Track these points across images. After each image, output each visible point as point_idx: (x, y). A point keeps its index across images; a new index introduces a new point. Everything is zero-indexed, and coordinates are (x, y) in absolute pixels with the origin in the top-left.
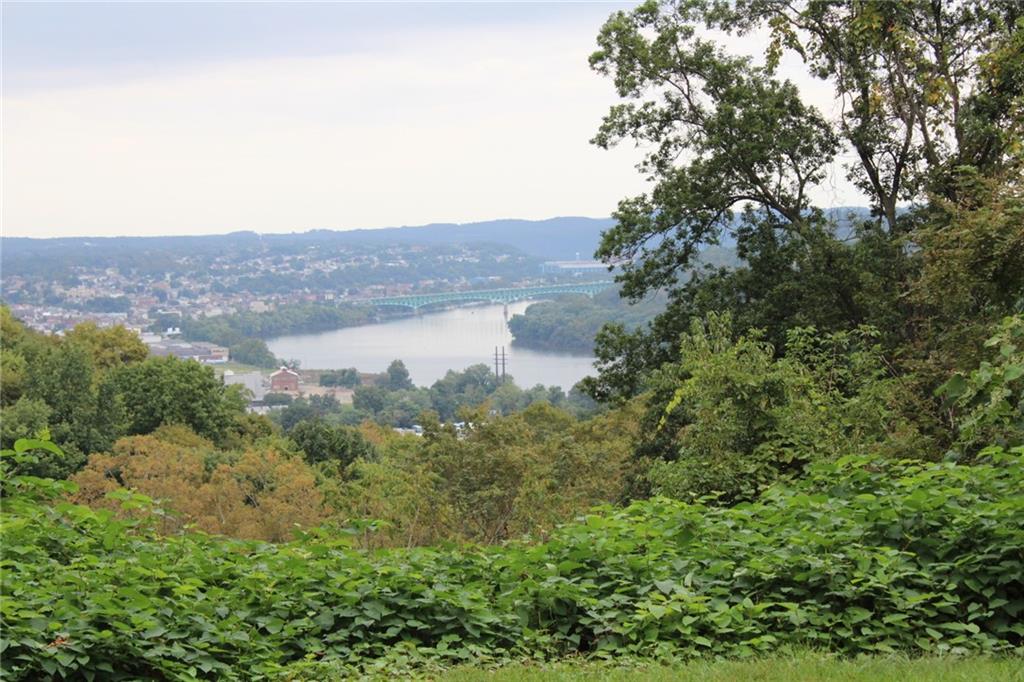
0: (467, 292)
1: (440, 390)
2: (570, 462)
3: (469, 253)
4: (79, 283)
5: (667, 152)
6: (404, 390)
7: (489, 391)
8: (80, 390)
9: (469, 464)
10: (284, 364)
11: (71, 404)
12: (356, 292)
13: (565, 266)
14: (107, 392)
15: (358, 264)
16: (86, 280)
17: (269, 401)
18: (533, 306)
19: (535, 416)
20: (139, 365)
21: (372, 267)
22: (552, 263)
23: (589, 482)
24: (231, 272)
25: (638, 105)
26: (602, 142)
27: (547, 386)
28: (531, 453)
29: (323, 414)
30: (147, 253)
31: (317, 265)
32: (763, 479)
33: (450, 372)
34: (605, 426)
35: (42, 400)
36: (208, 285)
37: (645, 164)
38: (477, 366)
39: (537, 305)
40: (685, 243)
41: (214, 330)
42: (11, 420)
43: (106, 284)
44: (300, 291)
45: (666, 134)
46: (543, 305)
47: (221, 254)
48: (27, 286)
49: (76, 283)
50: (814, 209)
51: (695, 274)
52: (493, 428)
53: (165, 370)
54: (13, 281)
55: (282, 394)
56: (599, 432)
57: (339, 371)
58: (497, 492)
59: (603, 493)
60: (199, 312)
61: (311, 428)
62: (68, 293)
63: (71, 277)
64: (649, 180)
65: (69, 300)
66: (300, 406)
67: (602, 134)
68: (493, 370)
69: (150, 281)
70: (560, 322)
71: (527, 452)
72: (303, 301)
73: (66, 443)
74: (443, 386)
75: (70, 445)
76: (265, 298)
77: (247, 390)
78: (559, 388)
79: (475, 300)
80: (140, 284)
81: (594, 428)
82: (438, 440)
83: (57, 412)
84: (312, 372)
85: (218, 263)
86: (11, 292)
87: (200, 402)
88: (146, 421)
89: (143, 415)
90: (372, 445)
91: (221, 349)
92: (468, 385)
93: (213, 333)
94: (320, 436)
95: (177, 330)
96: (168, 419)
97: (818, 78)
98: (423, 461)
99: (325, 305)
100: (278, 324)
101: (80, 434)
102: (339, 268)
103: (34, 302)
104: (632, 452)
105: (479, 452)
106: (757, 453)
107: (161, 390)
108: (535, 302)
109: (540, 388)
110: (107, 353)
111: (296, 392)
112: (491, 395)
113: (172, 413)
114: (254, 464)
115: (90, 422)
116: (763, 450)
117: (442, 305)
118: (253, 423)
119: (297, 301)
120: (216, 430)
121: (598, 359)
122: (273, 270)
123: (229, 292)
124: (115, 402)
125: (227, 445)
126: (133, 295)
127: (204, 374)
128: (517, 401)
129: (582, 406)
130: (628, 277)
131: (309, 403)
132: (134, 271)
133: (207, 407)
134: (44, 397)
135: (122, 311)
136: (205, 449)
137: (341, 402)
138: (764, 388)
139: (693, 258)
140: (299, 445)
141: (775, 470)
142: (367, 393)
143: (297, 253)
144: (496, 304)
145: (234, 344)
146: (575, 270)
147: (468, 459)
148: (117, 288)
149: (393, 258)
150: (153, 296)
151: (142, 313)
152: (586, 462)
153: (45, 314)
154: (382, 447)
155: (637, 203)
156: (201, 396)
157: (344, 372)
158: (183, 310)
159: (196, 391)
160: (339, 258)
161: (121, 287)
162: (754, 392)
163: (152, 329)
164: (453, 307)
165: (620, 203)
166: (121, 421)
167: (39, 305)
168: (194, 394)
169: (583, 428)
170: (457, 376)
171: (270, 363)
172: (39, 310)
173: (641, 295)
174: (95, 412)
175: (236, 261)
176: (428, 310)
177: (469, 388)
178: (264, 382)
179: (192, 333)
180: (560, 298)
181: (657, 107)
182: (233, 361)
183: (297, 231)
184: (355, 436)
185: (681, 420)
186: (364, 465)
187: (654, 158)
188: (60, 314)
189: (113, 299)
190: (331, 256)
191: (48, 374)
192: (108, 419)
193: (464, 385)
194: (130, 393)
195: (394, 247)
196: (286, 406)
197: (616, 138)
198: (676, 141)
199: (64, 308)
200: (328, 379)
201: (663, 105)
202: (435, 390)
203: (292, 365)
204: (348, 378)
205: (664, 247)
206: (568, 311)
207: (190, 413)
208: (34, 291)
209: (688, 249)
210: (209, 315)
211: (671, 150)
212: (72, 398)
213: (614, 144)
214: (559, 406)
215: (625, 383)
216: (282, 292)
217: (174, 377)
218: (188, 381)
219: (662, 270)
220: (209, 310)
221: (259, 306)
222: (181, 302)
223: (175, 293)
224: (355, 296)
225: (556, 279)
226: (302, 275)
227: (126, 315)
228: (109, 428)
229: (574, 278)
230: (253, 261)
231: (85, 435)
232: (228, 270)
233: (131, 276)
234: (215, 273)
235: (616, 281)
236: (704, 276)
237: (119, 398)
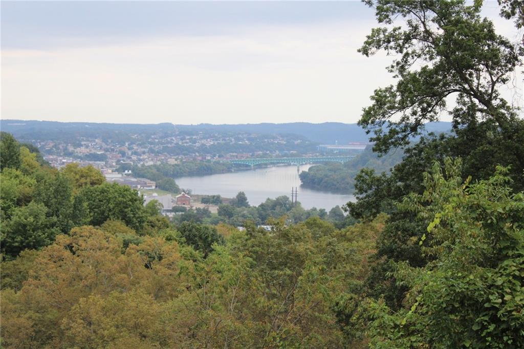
0: (280, 158)
1: (262, 208)
2: (334, 254)
3: (281, 139)
4: (82, 146)
5: (407, 60)
6: (244, 207)
7: (288, 210)
8: (64, 199)
9: (272, 252)
10: (184, 191)
11: (59, 207)
12: (222, 156)
13: (330, 147)
14: (79, 201)
15: (224, 142)
16: (85, 144)
17: (175, 210)
18: (312, 167)
19: (312, 224)
20: (98, 187)
21: (231, 143)
22: (323, 146)
23: (345, 267)
24: (159, 143)
25: (390, 28)
26: (365, 51)
27: (318, 209)
28: (310, 247)
29: (202, 218)
30: (117, 132)
31: (203, 142)
32: (508, 290)
33: (268, 199)
34: (354, 232)
35: (43, 204)
36: (147, 149)
37: (393, 67)
38: (283, 196)
39: (315, 166)
40: (416, 119)
41: (148, 172)
42: (25, 214)
43: (96, 147)
44: (194, 154)
45: (407, 48)
46: (318, 167)
47: (154, 134)
48: (55, 146)
49: (80, 145)
50: (502, 100)
51: (422, 138)
52: (288, 231)
53: (111, 190)
54: (48, 143)
55: (181, 207)
56: (350, 237)
57: (211, 196)
58: (289, 272)
59: (353, 274)
60: (142, 163)
61: (189, 226)
62: (76, 150)
63: (78, 142)
64: (394, 77)
65: (76, 154)
66: (190, 213)
67: (366, 47)
68: (290, 199)
69: (118, 146)
70: (326, 176)
71: (308, 247)
72: (195, 159)
73: (55, 227)
74: (265, 206)
75: (57, 229)
76: (175, 157)
77: (159, 204)
78: (325, 210)
79: (283, 163)
80: (112, 148)
81: (348, 233)
82: (255, 237)
83: (51, 211)
84: (198, 196)
85: (152, 138)
86: (47, 149)
87: (130, 209)
88: (100, 217)
89: (98, 214)
90: (222, 236)
91: (152, 182)
92: (277, 206)
93: (148, 174)
94: (194, 230)
95: (130, 172)
96: (111, 217)
97: (504, 18)
98: (244, 249)
99: (206, 162)
100: (182, 171)
101: (63, 223)
102: (214, 143)
103: (58, 154)
104: (376, 251)
105: (279, 246)
106: (501, 268)
107: (108, 201)
108: (314, 165)
109: (315, 209)
110: (83, 180)
111: (189, 206)
112: (289, 212)
113: (114, 214)
114: (150, 246)
115: (69, 217)
116: (507, 265)
117: (266, 164)
118: (159, 221)
119: (192, 159)
120: (138, 224)
121: (357, 191)
122: (180, 143)
123: (158, 153)
124: (83, 207)
125: (143, 233)
126: (109, 153)
127: (133, 193)
128: (302, 215)
129: (336, 220)
130: (378, 139)
131: (195, 212)
132: (110, 141)
133: (133, 211)
134: (44, 202)
135: (103, 161)
136: (131, 234)
137: (212, 212)
138: (509, 215)
139: (420, 128)
140: (183, 234)
141: (518, 283)
142: (225, 208)
143: (193, 135)
144: (294, 165)
145: (159, 180)
146: (335, 149)
147: (272, 249)
148: (101, 149)
149: (242, 140)
150: (119, 153)
151: (113, 162)
152: (344, 254)
153: (63, 161)
154: (228, 237)
155: (387, 91)
156: (130, 205)
157: (214, 197)
158: (134, 161)
159: (128, 203)
160: (214, 139)
161: (103, 149)
162: (500, 218)
163: (117, 170)
164: (271, 166)
165: (375, 91)
166: (85, 217)
167: (61, 156)
168: (126, 204)
169: (340, 233)
170: (272, 201)
171: (176, 190)
172: (61, 158)
173: (385, 151)
174: (72, 212)
175: (162, 138)
176: (260, 167)
177: (278, 208)
178: (173, 200)
179: (138, 173)
180: (326, 163)
181: (402, 31)
182: (157, 188)
183: (194, 124)
184: (213, 231)
185: (410, 233)
186: (217, 247)
187: (398, 64)
188: (71, 161)
189: (98, 154)
190: (210, 137)
191: (47, 190)
192: (79, 216)
193: (276, 206)
194: (92, 202)
195: (243, 134)
196: (183, 213)
197: (374, 49)
198: (413, 52)
199: (73, 158)
200: (205, 200)
201: (406, 29)
202: (261, 209)
203: (187, 192)
204: (216, 200)
205: (403, 120)
206: (330, 170)
207: (124, 214)
208: (58, 149)
209: (418, 123)
210: (146, 164)
211: (410, 59)
212: (60, 203)
213: (373, 53)
214: (324, 219)
215: (373, 207)
216: (184, 155)
217: (116, 194)
218: (123, 197)
219: (400, 136)
220: (147, 162)
221: (172, 161)
222: (133, 157)
223: (130, 153)
224: (222, 158)
225: (325, 154)
226: (195, 146)
227: (104, 163)
228: (79, 221)
229: (334, 154)
230: (170, 138)
231: (65, 224)
232: (158, 142)
233: (108, 143)
234: (151, 143)
235: (371, 141)
236: (428, 140)
237: (85, 204)
